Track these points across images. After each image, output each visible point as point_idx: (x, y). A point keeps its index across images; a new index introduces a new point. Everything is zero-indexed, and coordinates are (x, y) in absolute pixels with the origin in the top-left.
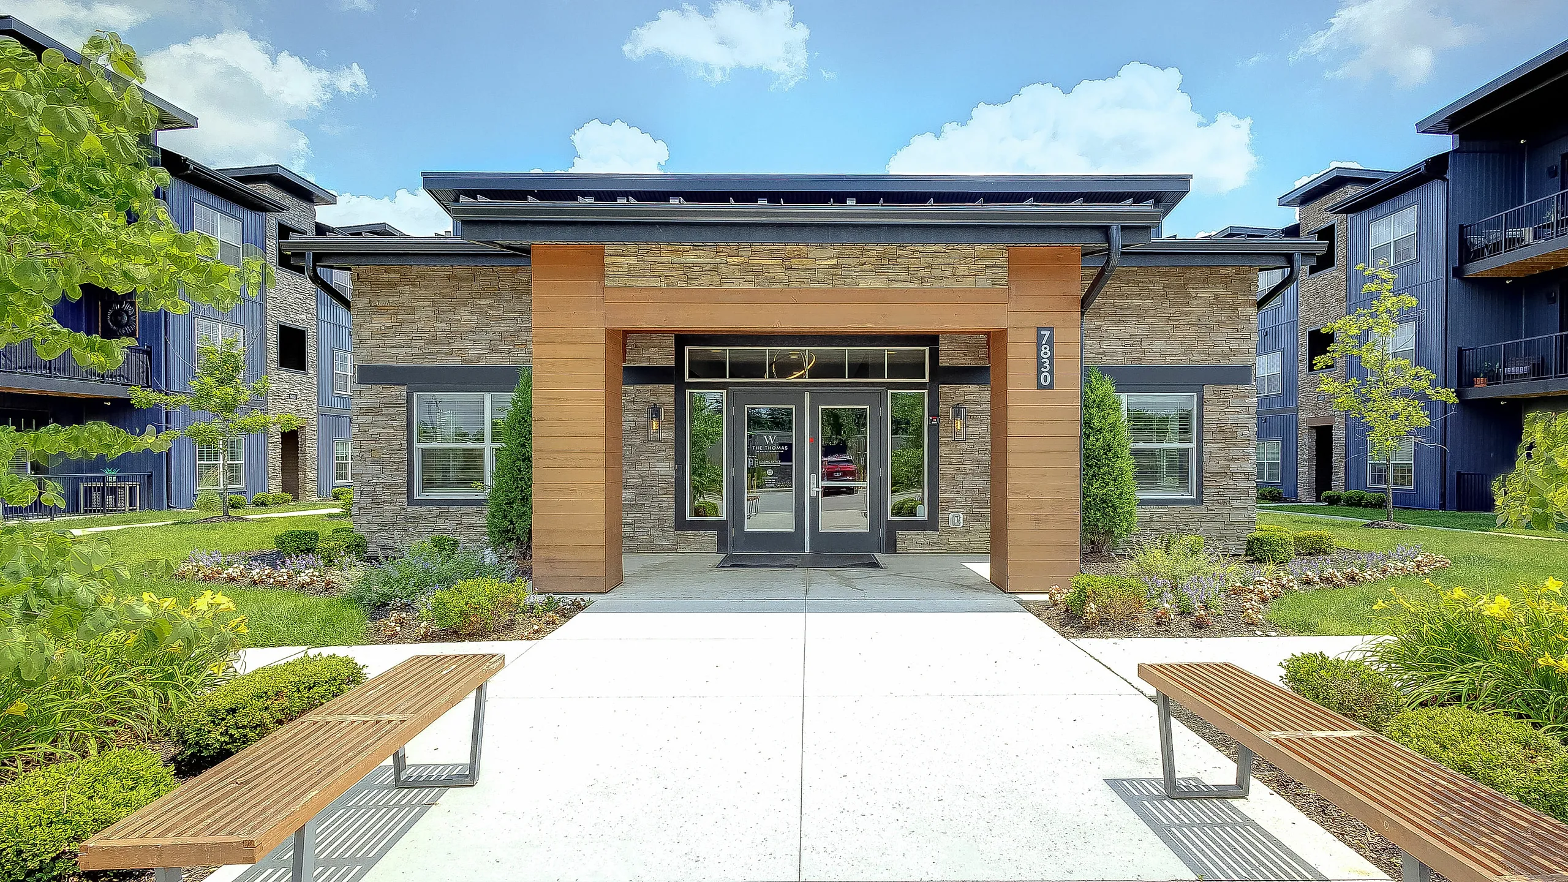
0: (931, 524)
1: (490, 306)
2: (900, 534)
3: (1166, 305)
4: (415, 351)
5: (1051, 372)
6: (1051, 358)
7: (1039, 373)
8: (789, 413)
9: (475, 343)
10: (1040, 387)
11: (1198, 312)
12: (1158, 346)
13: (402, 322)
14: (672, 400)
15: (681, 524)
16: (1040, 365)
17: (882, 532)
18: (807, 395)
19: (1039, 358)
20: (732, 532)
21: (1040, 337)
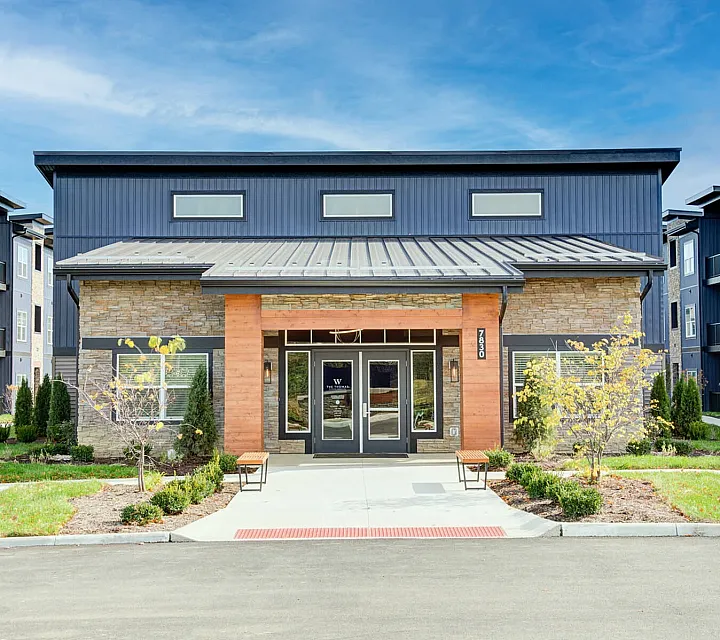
0: (439, 435)
1: (165, 300)
2: (419, 441)
3: (583, 296)
4: (118, 329)
5: (484, 351)
6: (484, 344)
7: (479, 351)
8: (349, 365)
9: (155, 323)
10: (479, 358)
11: (604, 301)
12: (579, 321)
13: (110, 310)
14: (277, 358)
15: (283, 436)
16: (479, 347)
17: (408, 440)
18: (361, 353)
19: (478, 343)
20: (314, 440)
21: (479, 333)
